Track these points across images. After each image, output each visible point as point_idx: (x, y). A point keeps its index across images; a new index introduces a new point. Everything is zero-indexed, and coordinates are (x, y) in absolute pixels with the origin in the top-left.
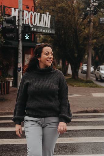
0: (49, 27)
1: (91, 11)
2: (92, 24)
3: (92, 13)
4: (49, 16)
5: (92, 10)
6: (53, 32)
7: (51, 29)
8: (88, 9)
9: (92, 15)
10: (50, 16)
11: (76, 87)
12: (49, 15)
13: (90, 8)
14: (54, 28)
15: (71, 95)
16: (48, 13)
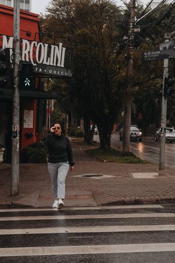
0: (63, 66)
2: (132, 61)
4: (62, 49)
5: (131, 40)
6: (69, 74)
7: (65, 70)
8: (125, 38)
9: (131, 47)
10: (64, 49)
11: (105, 162)
12: (63, 46)
13: (129, 37)
14: (71, 68)
15: (98, 176)
16: (61, 44)
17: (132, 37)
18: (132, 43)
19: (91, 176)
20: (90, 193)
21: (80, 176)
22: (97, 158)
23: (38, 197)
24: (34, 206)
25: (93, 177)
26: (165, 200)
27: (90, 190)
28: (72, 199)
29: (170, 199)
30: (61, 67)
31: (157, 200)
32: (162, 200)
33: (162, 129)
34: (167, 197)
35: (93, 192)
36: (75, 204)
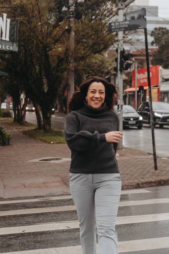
0: (8, 39)
1: (71, 13)
2: (73, 33)
3: (71, 16)
4: (7, 21)
5: (72, 11)
6: (14, 48)
7: (11, 44)
8: (64, 9)
9: (72, 19)
10: (9, 20)
11: (53, 143)
13: (69, 8)
14: (16, 42)
15: (57, 159)
16: (5, 15)
17: (72, 8)
18: (73, 14)
19: (50, 160)
20: (58, 179)
21: (37, 160)
22: (41, 140)
23: (3, 187)
24: (3, 197)
25: (52, 161)
26: (146, 183)
27: (57, 176)
28: (42, 187)
29: (151, 182)
30: (6, 41)
31: (138, 184)
32: (143, 183)
33: (118, 106)
34: (146, 180)
35: (62, 178)
36: (48, 193)
